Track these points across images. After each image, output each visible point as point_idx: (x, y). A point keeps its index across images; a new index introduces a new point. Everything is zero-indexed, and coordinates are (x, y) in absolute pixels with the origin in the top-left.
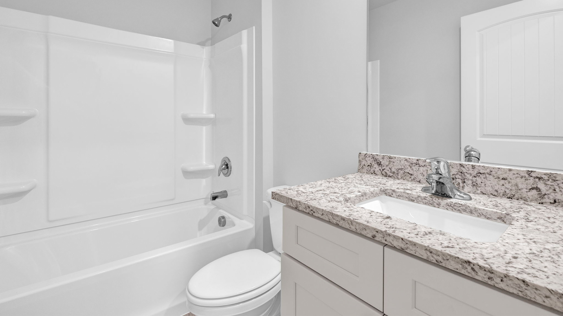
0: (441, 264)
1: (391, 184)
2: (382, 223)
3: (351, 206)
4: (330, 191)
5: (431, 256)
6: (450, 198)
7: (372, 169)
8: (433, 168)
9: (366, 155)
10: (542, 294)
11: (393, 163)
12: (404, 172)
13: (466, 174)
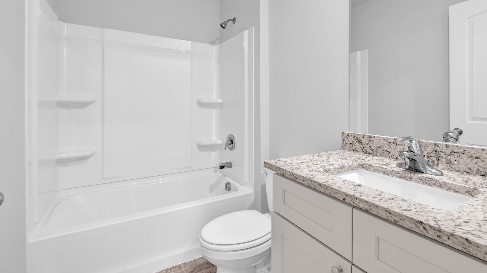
0: (398, 223)
1: (369, 160)
2: (352, 189)
3: (328, 175)
4: (313, 163)
5: (390, 216)
6: (422, 173)
7: (353, 147)
8: (406, 146)
9: (348, 135)
10: (483, 251)
11: (373, 142)
12: (382, 149)
13: (440, 153)
